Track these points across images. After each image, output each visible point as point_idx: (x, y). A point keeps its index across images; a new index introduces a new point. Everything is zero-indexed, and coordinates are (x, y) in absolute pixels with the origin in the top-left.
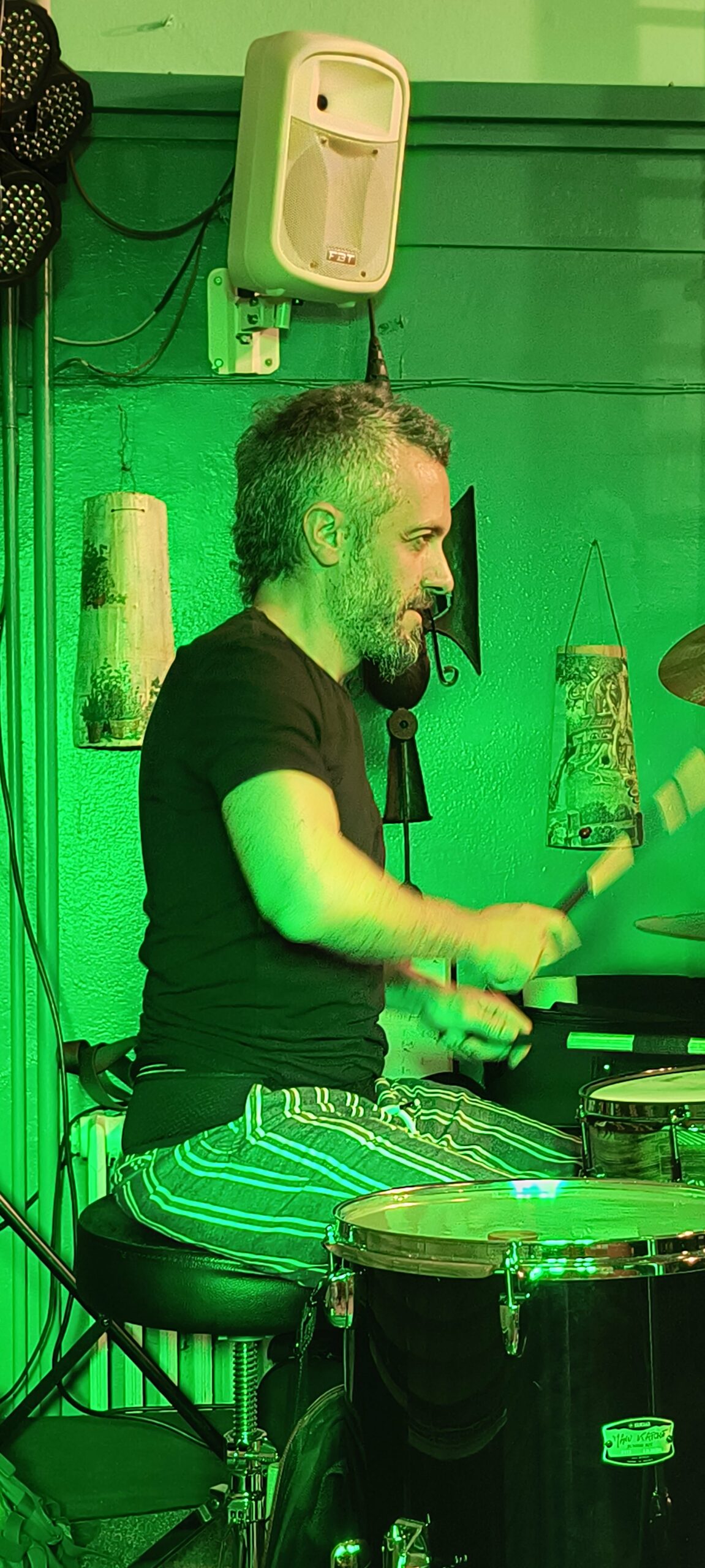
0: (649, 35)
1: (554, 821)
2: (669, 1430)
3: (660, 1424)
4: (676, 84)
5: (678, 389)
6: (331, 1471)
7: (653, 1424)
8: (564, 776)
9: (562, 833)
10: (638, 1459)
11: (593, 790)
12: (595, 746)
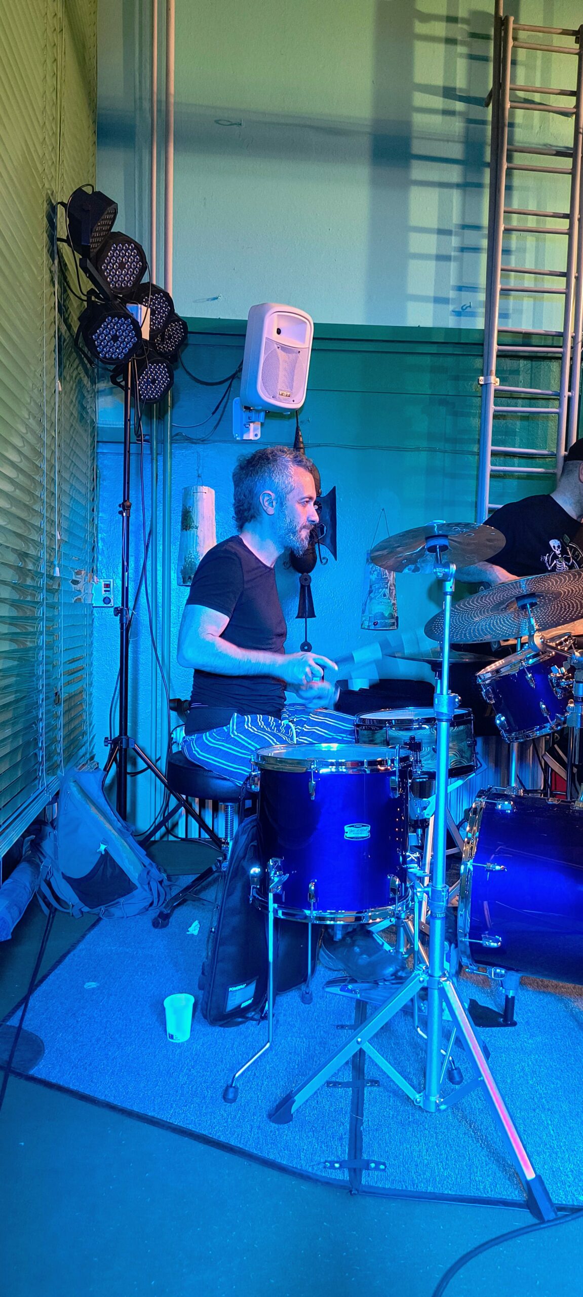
0: (411, 306)
1: (364, 619)
2: (369, 828)
3: (365, 826)
4: (421, 326)
5: (418, 449)
6: (252, 844)
7: (363, 826)
8: (368, 601)
9: (366, 623)
10: (357, 838)
11: (379, 607)
12: (380, 590)
